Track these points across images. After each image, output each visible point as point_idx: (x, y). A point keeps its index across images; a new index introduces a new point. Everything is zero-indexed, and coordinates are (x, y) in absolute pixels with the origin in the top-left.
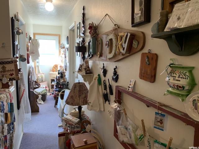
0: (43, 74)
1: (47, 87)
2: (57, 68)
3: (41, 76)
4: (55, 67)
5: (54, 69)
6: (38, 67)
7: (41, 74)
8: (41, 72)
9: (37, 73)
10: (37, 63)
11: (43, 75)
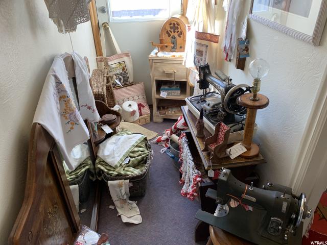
0: (127, 55)
1: (144, 104)
2: (176, 35)
3: (120, 63)
4: (168, 28)
5: (165, 37)
6: (106, 29)
7: (120, 57)
8: (118, 50)
9: (104, 55)
10: (100, 15)
11: (126, 59)
